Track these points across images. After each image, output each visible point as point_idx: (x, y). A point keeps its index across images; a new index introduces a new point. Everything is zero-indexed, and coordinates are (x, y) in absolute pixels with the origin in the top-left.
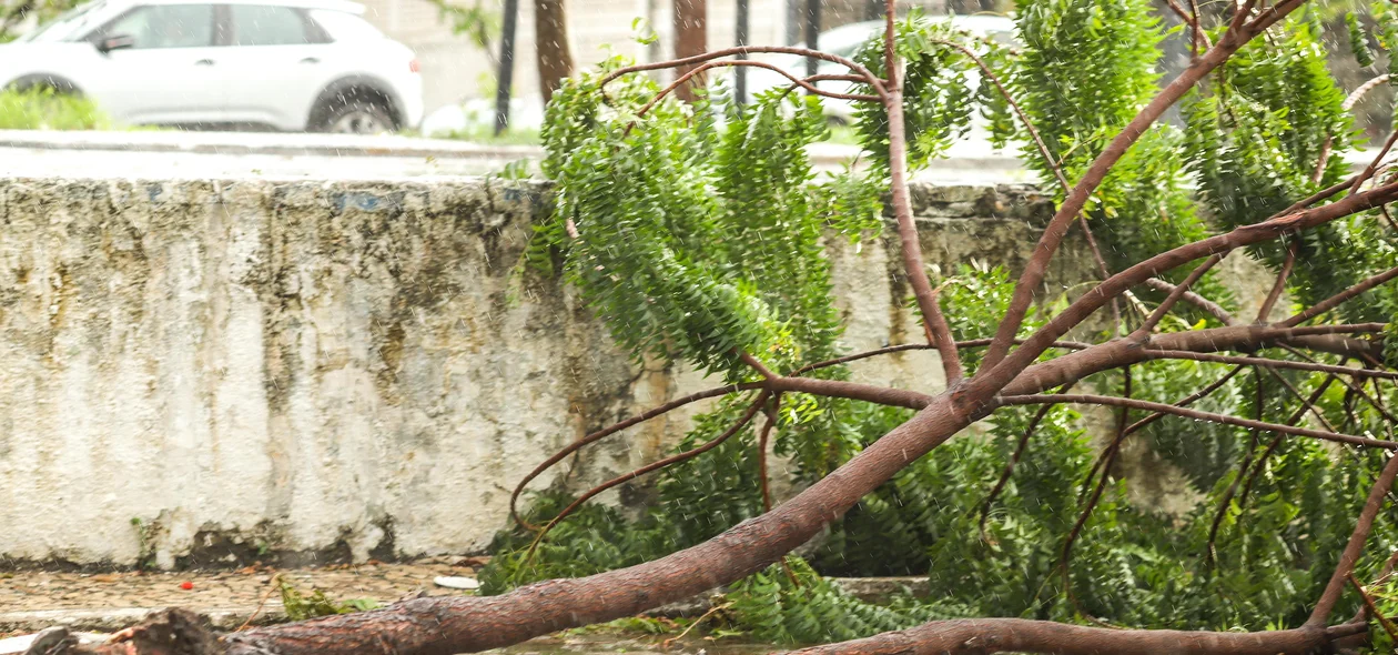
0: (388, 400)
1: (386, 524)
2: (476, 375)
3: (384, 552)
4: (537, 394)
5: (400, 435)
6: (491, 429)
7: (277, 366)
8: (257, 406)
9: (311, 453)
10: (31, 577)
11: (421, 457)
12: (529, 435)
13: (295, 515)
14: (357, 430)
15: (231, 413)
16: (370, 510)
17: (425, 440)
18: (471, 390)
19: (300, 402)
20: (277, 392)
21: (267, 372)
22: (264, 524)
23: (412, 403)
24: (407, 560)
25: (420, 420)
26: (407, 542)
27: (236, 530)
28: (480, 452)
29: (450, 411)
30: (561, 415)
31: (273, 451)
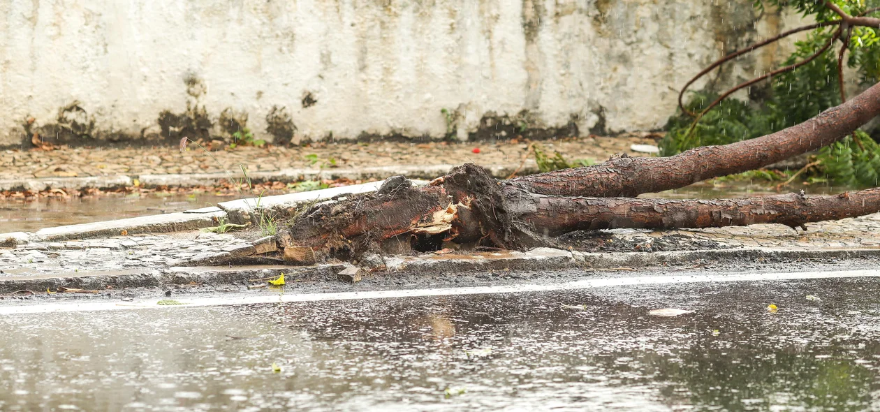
0: (600, 33)
1: (600, 111)
2: (656, 18)
3: (599, 129)
4: (695, 30)
5: (608, 57)
6: (666, 52)
7: (530, 12)
8: (518, 38)
9: (552, 68)
10: (380, 145)
11: (622, 70)
12: (690, 55)
13: (543, 107)
14: (582, 53)
15: (502, 43)
16: (590, 103)
17: (624, 59)
18: (653, 28)
19: (546, 35)
20: (531, 29)
21: (524, 17)
22: (524, 112)
23: (615, 36)
24: (613, 134)
25: (620, 46)
26: (613, 123)
27: (506, 116)
28: (659, 66)
29: (640, 41)
30: (711, 42)
31: (528, 66)
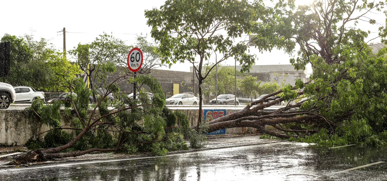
0: (16, 131)
1: (16, 143)
2: (24, 128)
3: (16, 145)
4: (29, 130)
5: (17, 134)
6: (25, 133)
7: (6, 127)
8: (4, 132)
9: (10, 136)
11: (19, 136)
13: (8, 142)
14: (13, 133)
15: (2, 132)
16: (15, 141)
17: (19, 134)
18: (23, 130)
19: (8, 131)
20: (6, 130)
21: (5, 128)
22: (5, 143)
24: (18, 146)
25: (19, 132)
26: (18, 144)
27: (3, 144)
28: (24, 135)
29: (22, 132)
30: (31, 132)
31: (6, 136)
